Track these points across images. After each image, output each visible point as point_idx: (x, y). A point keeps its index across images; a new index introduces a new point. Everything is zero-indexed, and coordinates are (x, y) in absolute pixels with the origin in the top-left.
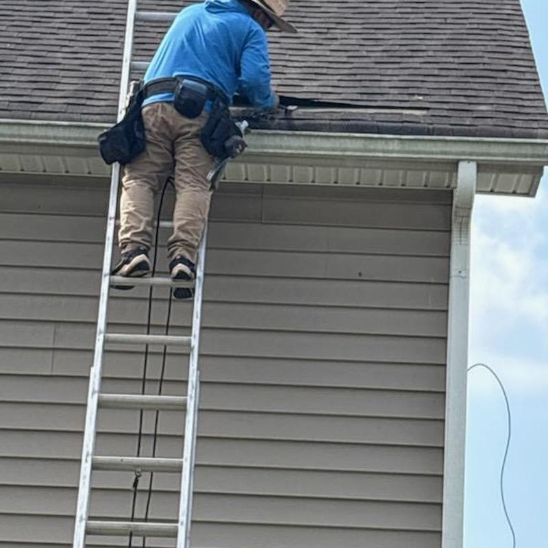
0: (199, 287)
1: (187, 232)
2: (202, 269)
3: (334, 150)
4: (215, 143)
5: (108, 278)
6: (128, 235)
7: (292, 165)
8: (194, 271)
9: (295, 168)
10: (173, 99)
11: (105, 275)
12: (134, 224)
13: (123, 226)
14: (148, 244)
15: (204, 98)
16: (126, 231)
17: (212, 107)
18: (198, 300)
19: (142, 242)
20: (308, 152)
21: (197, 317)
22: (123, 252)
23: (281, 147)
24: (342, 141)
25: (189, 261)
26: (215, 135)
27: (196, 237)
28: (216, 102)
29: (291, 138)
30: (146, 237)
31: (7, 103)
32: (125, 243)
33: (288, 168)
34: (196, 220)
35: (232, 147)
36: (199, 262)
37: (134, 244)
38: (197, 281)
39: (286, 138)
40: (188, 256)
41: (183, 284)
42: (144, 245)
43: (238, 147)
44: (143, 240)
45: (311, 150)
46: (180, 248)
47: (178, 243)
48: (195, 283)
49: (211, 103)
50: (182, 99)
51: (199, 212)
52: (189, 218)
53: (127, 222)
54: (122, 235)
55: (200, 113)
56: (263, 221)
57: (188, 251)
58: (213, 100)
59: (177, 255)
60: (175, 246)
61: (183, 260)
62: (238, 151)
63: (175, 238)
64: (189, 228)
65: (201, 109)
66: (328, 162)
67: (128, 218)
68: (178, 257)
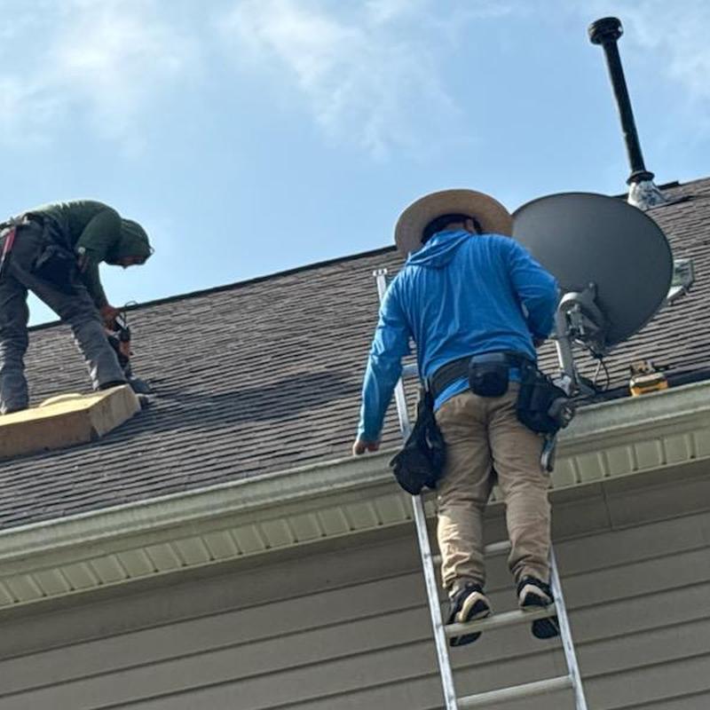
0: (561, 611)
1: (528, 544)
2: (559, 587)
3: (682, 409)
4: (538, 416)
5: (441, 630)
6: (452, 569)
7: (632, 443)
8: (549, 594)
9: (638, 447)
10: (467, 386)
11: (438, 627)
12: (458, 553)
13: (445, 558)
14: (480, 576)
15: (505, 365)
16: (450, 564)
17: (519, 374)
18: (564, 628)
19: (472, 574)
20: (651, 419)
21: (570, 649)
22: (451, 594)
23: (614, 423)
24: (689, 395)
25: (539, 581)
26: (533, 407)
27: (542, 545)
28: (523, 367)
29: (623, 408)
30: (475, 568)
31: (258, 463)
32: (450, 580)
33: (629, 449)
34: (536, 524)
35: (558, 414)
36: (552, 579)
37: (462, 579)
38: (557, 603)
39: (617, 409)
40: (537, 576)
41: (539, 613)
42: (474, 578)
43: (566, 412)
44: (472, 571)
45: (653, 416)
46: (526, 568)
47: (521, 562)
48: (555, 607)
49: (515, 369)
50: (478, 378)
51: (537, 513)
52: (527, 524)
53: (449, 553)
54: (445, 571)
55: (507, 386)
56: (614, 527)
57: (535, 568)
58: (519, 366)
59: (523, 577)
60: (519, 566)
61: (531, 580)
62: (568, 417)
63: (513, 557)
64: (529, 537)
65: (506, 381)
66: (677, 428)
67: (449, 547)
68: (525, 578)
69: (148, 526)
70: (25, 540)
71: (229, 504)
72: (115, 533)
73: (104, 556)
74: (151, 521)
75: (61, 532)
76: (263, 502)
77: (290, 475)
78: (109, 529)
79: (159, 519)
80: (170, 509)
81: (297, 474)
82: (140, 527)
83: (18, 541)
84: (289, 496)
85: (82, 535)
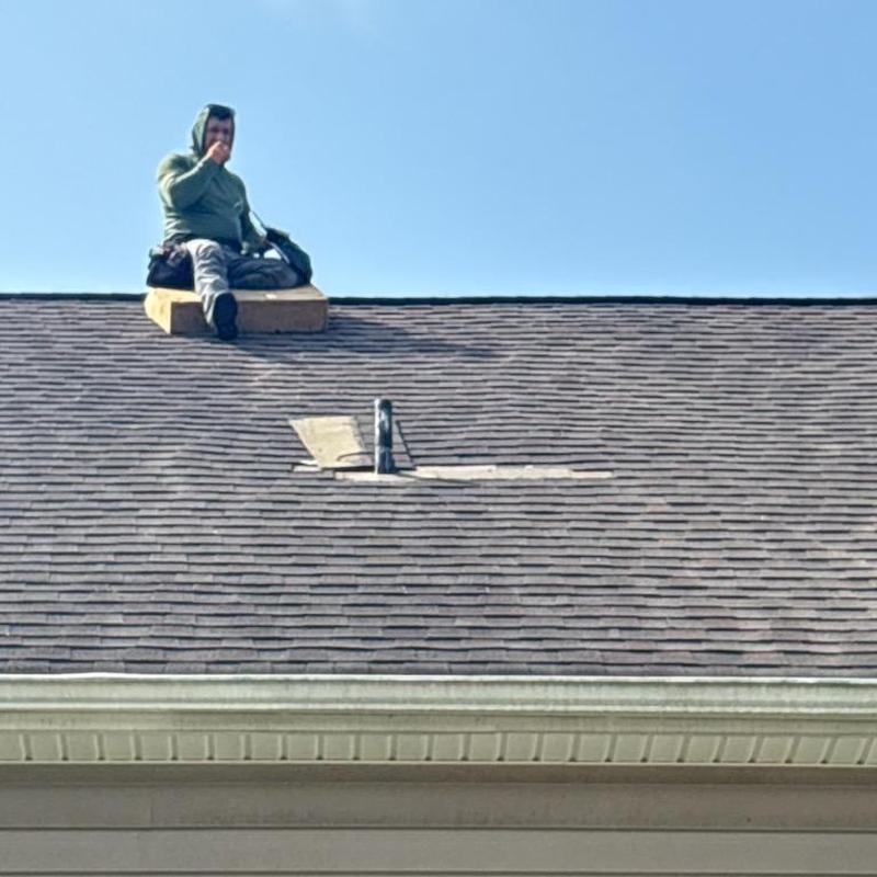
69: (561, 708)
70: (408, 692)
71: (667, 703)
72: (518, 708)
73: (492, 733)
74: (566, 702)
75: (454, 693)
76: (707, 709)
77: (750, 685)
78: (513, 702)
79: (577, 702)
80: (593, 694)
81: (759, 685)
82: (550, 708)
83: (399, 693)
84: (742, 710)
85: (479, 702)
